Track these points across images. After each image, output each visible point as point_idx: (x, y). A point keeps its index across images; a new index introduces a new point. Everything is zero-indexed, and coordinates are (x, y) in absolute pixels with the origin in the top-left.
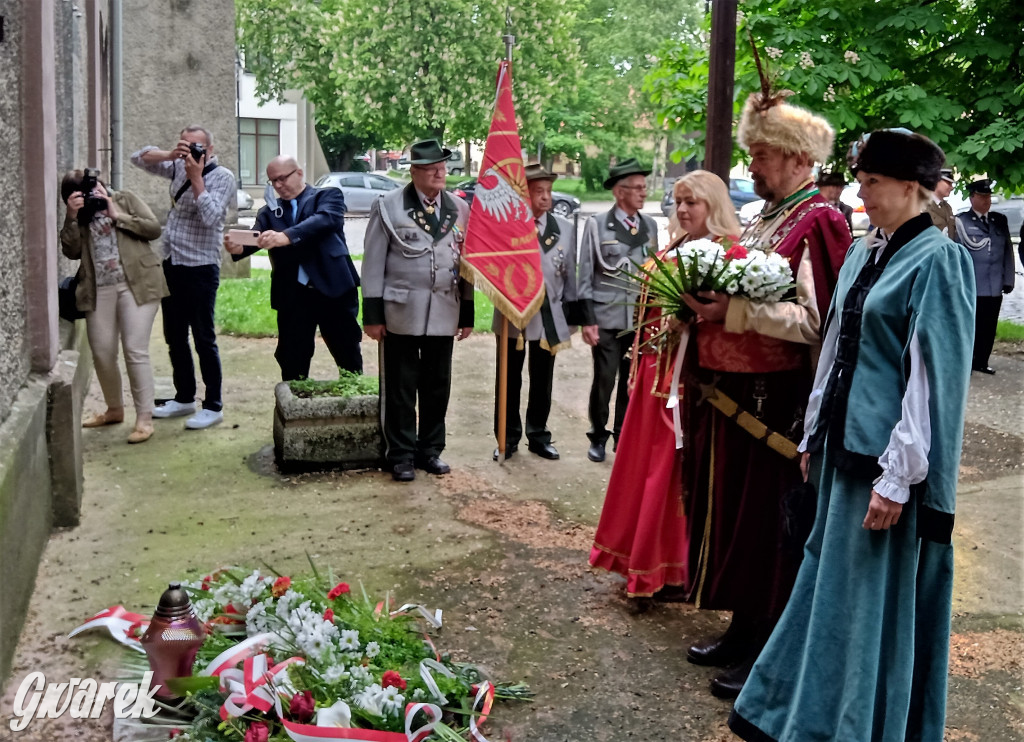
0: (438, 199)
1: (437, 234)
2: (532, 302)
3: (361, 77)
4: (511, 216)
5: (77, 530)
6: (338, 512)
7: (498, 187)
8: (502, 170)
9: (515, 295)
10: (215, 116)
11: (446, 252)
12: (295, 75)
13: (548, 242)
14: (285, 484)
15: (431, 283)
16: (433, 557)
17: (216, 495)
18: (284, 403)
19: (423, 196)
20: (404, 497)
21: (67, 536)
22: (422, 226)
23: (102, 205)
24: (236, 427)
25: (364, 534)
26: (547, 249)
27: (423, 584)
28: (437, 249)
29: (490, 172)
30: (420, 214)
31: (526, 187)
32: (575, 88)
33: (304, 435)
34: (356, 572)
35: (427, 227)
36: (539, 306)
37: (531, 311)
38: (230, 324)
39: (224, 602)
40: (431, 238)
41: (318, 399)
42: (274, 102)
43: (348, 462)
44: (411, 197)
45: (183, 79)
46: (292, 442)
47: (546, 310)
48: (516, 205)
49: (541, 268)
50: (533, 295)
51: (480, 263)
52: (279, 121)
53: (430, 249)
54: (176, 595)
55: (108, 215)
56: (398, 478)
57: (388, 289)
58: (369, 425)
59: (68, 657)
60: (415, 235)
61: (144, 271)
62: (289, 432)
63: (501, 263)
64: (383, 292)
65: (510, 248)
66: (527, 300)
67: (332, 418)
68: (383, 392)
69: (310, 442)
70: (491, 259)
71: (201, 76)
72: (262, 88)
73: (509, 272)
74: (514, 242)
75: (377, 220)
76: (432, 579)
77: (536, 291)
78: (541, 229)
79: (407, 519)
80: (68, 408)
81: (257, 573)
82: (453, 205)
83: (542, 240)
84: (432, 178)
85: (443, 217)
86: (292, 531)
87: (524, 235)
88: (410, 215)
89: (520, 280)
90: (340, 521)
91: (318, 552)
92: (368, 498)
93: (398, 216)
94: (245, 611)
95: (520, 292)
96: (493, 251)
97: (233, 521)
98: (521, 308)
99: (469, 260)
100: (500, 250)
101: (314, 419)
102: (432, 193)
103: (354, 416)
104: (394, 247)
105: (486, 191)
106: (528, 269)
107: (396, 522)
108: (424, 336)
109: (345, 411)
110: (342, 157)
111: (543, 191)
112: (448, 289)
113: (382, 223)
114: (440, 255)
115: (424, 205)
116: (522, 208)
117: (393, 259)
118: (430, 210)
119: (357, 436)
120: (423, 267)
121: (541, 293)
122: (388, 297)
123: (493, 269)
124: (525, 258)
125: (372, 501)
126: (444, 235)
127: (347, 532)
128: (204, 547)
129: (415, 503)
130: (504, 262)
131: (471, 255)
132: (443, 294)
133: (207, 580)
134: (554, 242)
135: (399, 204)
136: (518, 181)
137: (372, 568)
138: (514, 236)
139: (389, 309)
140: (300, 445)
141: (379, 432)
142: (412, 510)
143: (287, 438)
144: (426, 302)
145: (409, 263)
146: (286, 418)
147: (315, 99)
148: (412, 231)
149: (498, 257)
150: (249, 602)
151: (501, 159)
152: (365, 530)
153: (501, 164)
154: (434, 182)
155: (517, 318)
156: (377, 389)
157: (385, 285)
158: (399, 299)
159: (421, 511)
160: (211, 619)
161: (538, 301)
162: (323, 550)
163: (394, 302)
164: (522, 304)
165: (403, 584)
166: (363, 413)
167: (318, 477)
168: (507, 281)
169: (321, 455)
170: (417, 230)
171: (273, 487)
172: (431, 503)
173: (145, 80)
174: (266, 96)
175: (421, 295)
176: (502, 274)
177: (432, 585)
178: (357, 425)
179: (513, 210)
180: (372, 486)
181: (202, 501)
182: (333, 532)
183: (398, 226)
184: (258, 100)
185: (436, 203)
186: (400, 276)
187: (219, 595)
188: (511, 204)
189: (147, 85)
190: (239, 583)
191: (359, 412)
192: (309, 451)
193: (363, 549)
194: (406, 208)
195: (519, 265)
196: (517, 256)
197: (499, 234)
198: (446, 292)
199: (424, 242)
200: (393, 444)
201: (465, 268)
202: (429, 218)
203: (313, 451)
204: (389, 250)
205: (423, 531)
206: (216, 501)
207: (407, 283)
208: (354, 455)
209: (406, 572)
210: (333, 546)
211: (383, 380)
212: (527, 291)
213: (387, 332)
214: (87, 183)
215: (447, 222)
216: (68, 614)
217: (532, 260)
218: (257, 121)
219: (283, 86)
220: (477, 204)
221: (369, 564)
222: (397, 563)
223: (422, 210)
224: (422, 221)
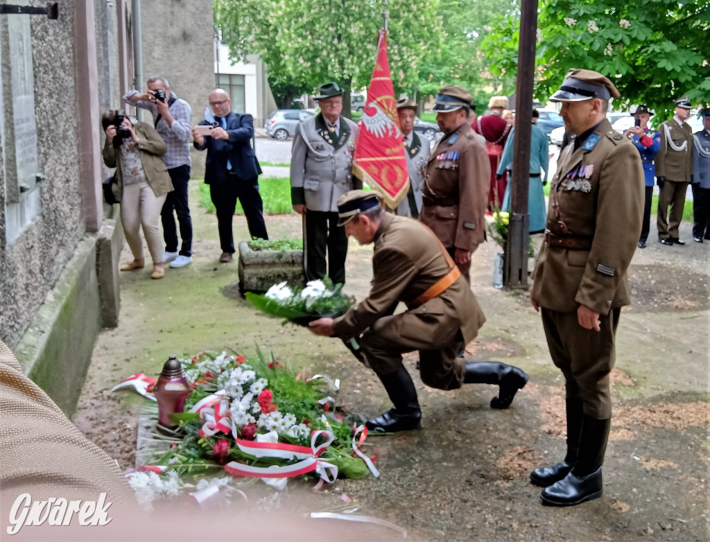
0: (338, 123)
1: (336, 146)
2: (401, 192)
3: (296, 45)
4: (386, 134)
5: (116, 330)
7: (377, 115)
8: (380, 104)
9: (389, 186)
10: (201, 71)
11: (343, 158)
12: (254, 45)
13: (413, 151)
14: (244, 305)
15: (333, 178)
16: (336, 350)
17: (202, 310)
18: (244, 254)
19: (327, 121)
21: (110, 333)
22: (327, 141)
23: (128, 134)
24: (215, 269)
25: (293, 335)
26: (412, 156)
27: (328, 365)
28: (337, 155)
29: (372, 105)
30: (326, 133)
31: (396, 115)
32: (439, 51)
33: (256, 274)
34: (287, 356)
35: (330, 141)
36: (406, 194)
37: (400, 197)
39: (204, 371)
40: (332, 148)
41: (265, 251)
42: (241, 63)
44: (321, 122)
45: (181, 47)
46: (249, 278)
47: (411, 196)
48: (389, 127)
49: (407, 169)
50: (401, 186)
51: (365, 165)
52: (244, 76)
53: (332, 155)
54: (173, 363)
55: (132, 140)
57: (307, 181)
58: (297, 269)
59: (111, 402)
60: (322, 146)
61: (157, 174)
62: (248, 272)
63: (379, 165)
64: (303, 183)
65: (385, 155)
66: (397, 190)
67: (273, 264)
68: (306, 247)
69: (261, 279)
70: (373, 163)
71: (192, 45)
72: (233, 54)
73: (384, 171)
74: (388, 151)
75: (298, 137)
76: (334, 362)
77: (403, 184)
78: (409, 143)
80: (109, 253)
81: (224, 353)
82: (348, 126)
83: (409, 150)
84: (329, 108)
85: (341, 134)
86: (249, 332)
87: (394, 146)
88: (319, 133)
89: (392, 177)
90: (279, 327)
91: (265, 345)
93: (312, 134)
94: (216, 375)
95: (392, 184)
96: (373, 157)
97: (212, 326)
98: (393, 195)
99: (357, 163)
100: (378, 156)
101: (263, 264)
102: (333, 118)
103: (288, 263)
104: (309, 154)
105: (369, 118)
106: (397, 169)
108: (330, 212)
109: (282, 260)
110: (286, 99)
111: (406, 116)
112: (344, 181)
113: (302, 139)
114: (339, 159)
115: (329, 127)
116: (394, 129)
117: (309, 162)
118: (332, 129)
119: (290, 275)
120: (328, 167)
121: (407, 185)
122: (306, 187)
123: (374, 169)
124: (395, 162)
126: (341, 146)
127: (282, 334)
128: (194, 340)
130: (381, 164)
131: (359, 160)
132: (341, 185)
133: (195, 358)
134: (417, 152)
135: (312, 127)
136: (390, 110)
137: (297, 355)
138: (388, 147)
139: (307, 195)
140: (254, 280)
143: (246, 276)
144: (330, 189)
145: (319, 164)
146: (247, 262)
147: (267, 61)
148: (320, 143)
149: (377, 161)
150: (219, 371)
151: (379, 96)
152: (294, 332)
153: (379, 99)
154: (331, 110)
155: (391, 202)
156: (301, 246)
157: (304, 179)
158: (314, 188)
160: (196, 381)
161: (404, 191)
162: (268, 343)
163: (310, 190)
164: (394, 192)
165: (316, 364)
166: (293, 261)
168: (384, 177)
170: (323, 143)
171: (238, 306)
173: (156, 48)
174: (235, 59)
175: (327, 185)
176: (380, 172)
177: (334, 365)
178: (290, 268)
179: (387, 130)
181: (194, 314)
182: (274, 333)
183: (312, 141)
184: (230, 62)
185: (336, 125)
186: (314, 173)
187: (202, 367)
188: (386, 126)
189: (157, 52)
190: (213, 359)
191: (291, 260)
192: (260, 284)
193: (292, 343)
194: (317, 129)
195: (391, 167)
196: (390, 161)
197: (378, 146)
198: (343, 184)
199: (328, 151)
201: (355, 168)
202: (332, 135)
203: (263, 284)
204: (307, 156)
206: (202, 314)
207: (318, 177)
209: (318, 358)
210: (274, 341)
211: (306, 240)
212: (397, 184)
213: (308, 210)
214: (117, 119)
215: (343, 138)
216: (111, 378)
217: (400, 164)
218: (230, 76)
219: (246, 52)
220: (363, 126)
221: (296, 352)
222: (313, 352)
223: (327, 130)
224: (327, 137)
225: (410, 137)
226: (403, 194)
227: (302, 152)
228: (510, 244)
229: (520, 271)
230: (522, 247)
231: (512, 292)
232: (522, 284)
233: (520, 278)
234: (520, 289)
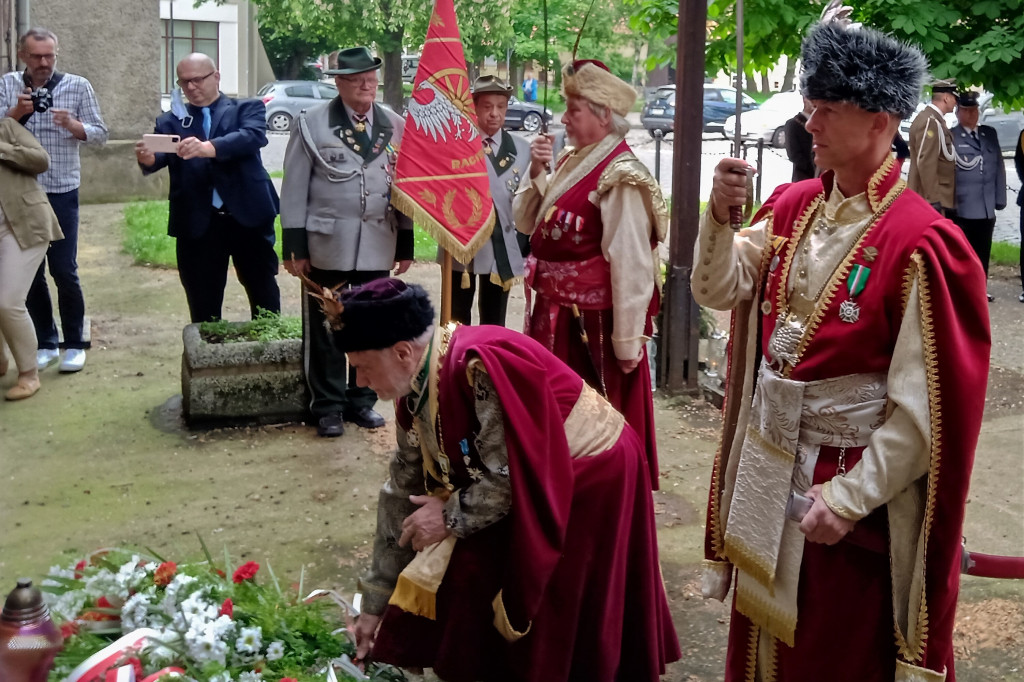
0: (370, 115)
1: (368, 155)
2: (479, 233)
4: (451, 136)
6: (250, 477)
7: (435, 101)
8: (440, 83)
9: (457, 225)
10: (136, 18)
11: (378, 174)
13: (502, 163)
14: (191, 443)
15: (362, 212)
16: (357, 530)
17: (109, 457)
18: (191, 350)
19: (351, 112)
20: (328, 456)
22: (350, 146)
24: (140, 373)
25: (277, 503)
26: (500, 171)
27: (342, 562)
28: (367, 172)
29: (426, 85)
30: (349, 132)
31: (470, 101)
33: (214, 386)
34: (265, 549)
35: (356, 147)
37: (477, 243)
38: (146, 253)
39: (97, 594)
40: (360, 159)
41: (230, 344)
43: (267, 415)
44: (338, 113)
46: (200, 394)
47: (497, 239)
48: (457, 121)
49: (490, 194)
50: (479, 225)
51: (413, 189)
52: (218, 24)
53: (359, 171)
54: (25, 595)
56: (323, 434)
57: (312, 218)
58: (291, 374)
60: (341, 156)
62: (197, 382)
63: (439, 189)
64: (306, 221)
65: (451, 172)
66: (472, 231)
67: (247, 366)
68: (308, 335)
69: (221, 394)
70: (427, 184)
73: (448, 198)
74: (455, 164)
75: (297, 140)
76: (352, 556)
77: (483, 220)
78: (496, 148)
79: (329, 484)
81: (136, 559)
82: (388, 121)
83: (495, 161)
84: (358, 90)
85: (375, 136)
86: (195, 500)
87: (467, 157)
88: (337, 133)
89: (463, 208)
90: (251, 486)
91: (222, 525)
92: (285, 459)
93: (323, 134)
94: (122, 602)
95: (463, 221)
96: (430, 175)
97: (125, 489)
98: (465, 241)
99: (398, 185)
100: (437, 174)
101: (226, 367)
102: (362, 108)
103: (274, 363)
104: (317, 170)
105: (421, 107)
106: (473, 195)
107: (316, 487)
108: (354, 271)
109: (262, 358)
110: (290, 63)
111: (493, 106)
112: (383, 217)
113: (304, 144)
114: (371, 178)
115: (354, 123)
116: (464, 125)
117: (317, 184)
118: (360, 127)
119: (277, 385)
120: (351, 193)
121: (490, 221)
122: (311, 227)
123: (430, 196)
124: (469, 183)
125: (291, 463)
126: (376, 156)
127: (258, 500)
128: (88, 520)
129: (341, 464)
130: (442, 187)
131: (401, 180)
132: (375, 223)
133: (80, 566)
134: (509, 164)
135: (324, 121)
136: (459, 95)
137: (284, 544)
138: (455, 158)
139: (313, 241)
140: (209, 397)
141: (303, 381)
142: (337, 472)
143: (194, 390)
144: (356, 231)
145: (335, 188)
146: (193, 366)
148: (338, 151)
149: (435, 181)
150: (126, 593)
151: (438, 69)
152: (279, 498)
153: (438, 75)
154: (359, 94)
155: (461, 253)
156: (300, 332)
157: (307, 213)
158: (324, 230)
159: (346, 472)
160: (79, 615)
161: (485, 232)
162: (228, 522)
163: (318, 233)
164: (466, 235)
165: (318, 563)
166: (283, 360)
167: (230, 434)
168: (447, 209)
169: (234, 408)
170: (345, 150)
171: (177, 446)
172: (360, 463)
175: (350, 225)
176: (440, 201)
177: (352, 563)
178: (277, 373)
179: (454, 129)
180: (294, 444)
181: (92, 465)
182: (243, 501)
183: (323, 147)
185: (367, 120)
186: (325, 203)
187: (93, 584)
188: (451, 122)
190: (115, 570)
191: (279, 359)
192: (220, 403)
193: (274, 521)
194: (331, 125)
195: (461, 191)
196: (457, 180)
197: (436, 155)
198: (380, 221)
199: (353, 164)
200: (318, 395)
202: (360, 137)
203: (225, 404)
204: (313, 173)
205: (347, 497)
206: (107, 464)
207: (332, 211)
208: (272, 408)
209: (323, 548)
210: (241, 517)
211: (307, 322)
212: (472, 221)
213: (312, 268)
215: (380, 141)
217: (479, 186)
218: (194, 24)
220: (410, 119)
221: (281, 539)
222: (314, 537)
223: (351, 127)
224: (350, 140)
225: (498, 138)
226: (482, 238)
227: (303, 165)
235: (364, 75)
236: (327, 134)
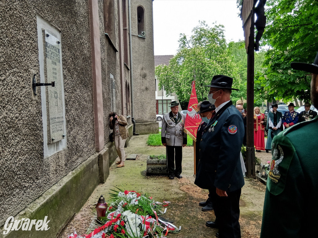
0: (177, 115)
1: (176, 123)
3: (187, 89)
4: (196, 118)
5: (104, 184)
6: (155, 185)
7: (192, 111)
8: (193, 107)
10: (151, 100)
12: (173, 89)
14: (146, 178)
15: (175, 134)
16: (170, 197)
17: (132, 179)
19: (174, 114)
20: (170, 183)
21: (101, 185)
23: (116, 119)
24: (142, 165)
29: (190, 107)
30: (173, 118)
32: (239, 86)
33: (151, 167)
35: (174, 121)
40: (175, 124)
42: (170, 96)
43: (160, 174)
44: (171, 115)
45: (145, 92)
51: (188, 129)
52: (171, 100)
53: (175, 126)
54: (102, 198)
55: (117, 121)
56: (170, 179)
59: (90, 210)
61: (123, 132)
62: (148, 166)
64: (165, 136)
65: (196, 125)
67: (156, 164)
69: (152, 169)
70: (191, 128)
71: (149, 92)
72: (167, 93)
79: (168, 188)
80: (102, 159)
84: (175, 110)
85: (178, 119)
88: (171, 118)
90: (154, 187)
92: (162, 182)
96: (192, 126)
97: (133, 185)
99: (186, 128)
101: (153, 164)
102: (176, 113)
103: (161, 164)
104: (167, 126)
105: (190, 112)
107: (165, 188)
108: (174, 146)
109: (159, 162)
113: (165, 121)
114: (177, 127)
116: (198, 116)
117: (167, 128)
118: (175, 117)
119: (162, 168)
120: (173, 130)
122: (166, 137)
123: (192, 130)
125: (162, 183)
126: (178, 123)
127: (154, 189)
129: (172, 184)
130: (194, 128)
132: (178, 136)
135: (168, 116)
139: (167, 140)
140: (150, 169)
141: (167, 168)
142: (170, 186)
144: (174, 138)
145: (170, 129)
146: (147, 163)
147: (178, 94)
152: (158, 189)
153: (193, 105)
157: (166, 134)
159: (172, 186)
163: (167, 138)
166: (163, 163)
167: (154, 177)
169: (155, 172)
170: (172, 122)
172: (175, 185)
174: (168, 95)
175: (173, 137)
176: (194, 131)
178: (162, 166)
180: (165, 180)
181: (129, 180)
183: (168, 121)
184: (166, 96)
185: (177, 116)
186: (169, 132)
188: (195, 115)
189: (138, 94)
197: (193, 122)
198: (179, 136)
199: (173, 124)
200: (169, 171)
202: (175, 119)
203: (153, 171)
205: (171, 191)
206: (132, 180)
207: (170, 134)
208: (161, 172)
213: (167, 145)
214: (114, 115)
216: (94, 201)
218: (167, 100)
219: (171, 92)
220: (187, 115)
221: (156, 197)
222: (162, 197)
223: (173, 117)
224: (173, 120)
227: (164, 125)
228: (247, 160)
229: (252, 171)
230: (252, 161)
231: (249, 179)
232: (253, 176)
233: (252, 174)
234: (252, 178)
235: (176, 107)
236: (169, 118)
